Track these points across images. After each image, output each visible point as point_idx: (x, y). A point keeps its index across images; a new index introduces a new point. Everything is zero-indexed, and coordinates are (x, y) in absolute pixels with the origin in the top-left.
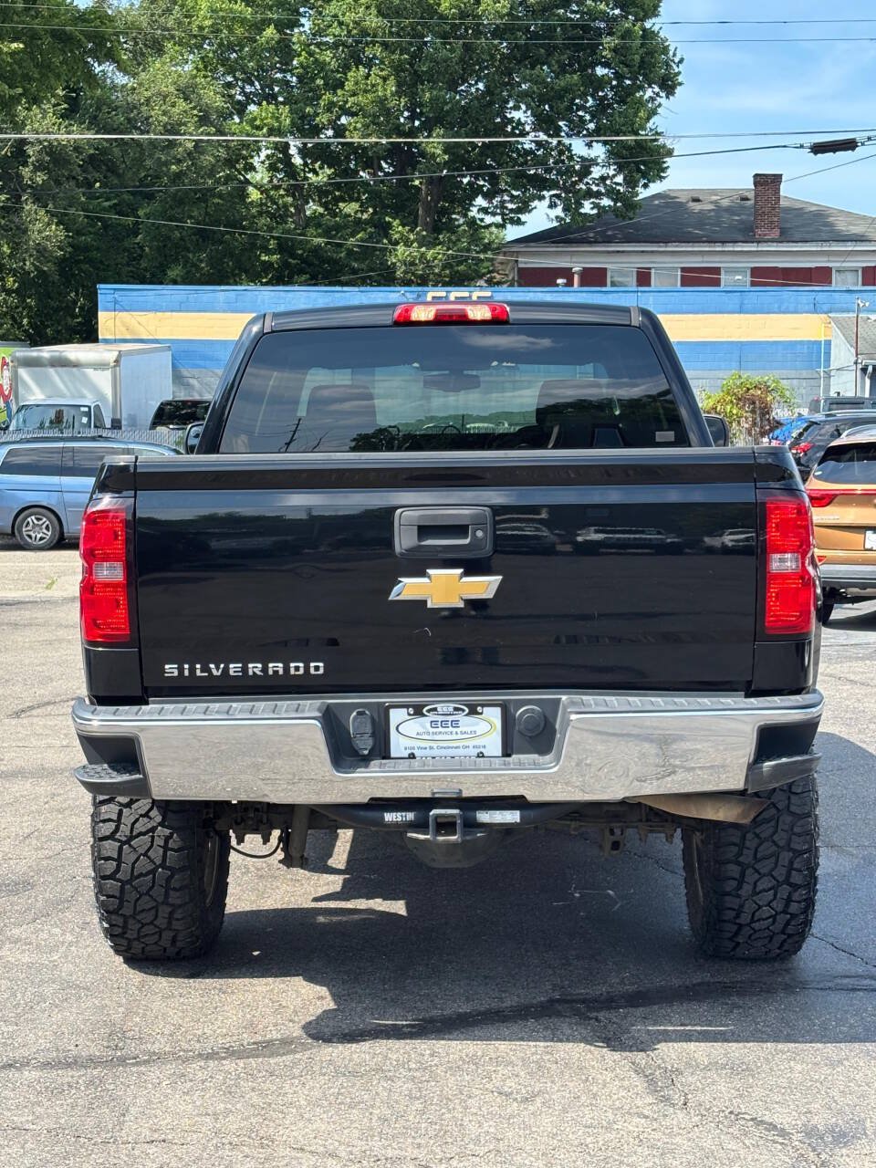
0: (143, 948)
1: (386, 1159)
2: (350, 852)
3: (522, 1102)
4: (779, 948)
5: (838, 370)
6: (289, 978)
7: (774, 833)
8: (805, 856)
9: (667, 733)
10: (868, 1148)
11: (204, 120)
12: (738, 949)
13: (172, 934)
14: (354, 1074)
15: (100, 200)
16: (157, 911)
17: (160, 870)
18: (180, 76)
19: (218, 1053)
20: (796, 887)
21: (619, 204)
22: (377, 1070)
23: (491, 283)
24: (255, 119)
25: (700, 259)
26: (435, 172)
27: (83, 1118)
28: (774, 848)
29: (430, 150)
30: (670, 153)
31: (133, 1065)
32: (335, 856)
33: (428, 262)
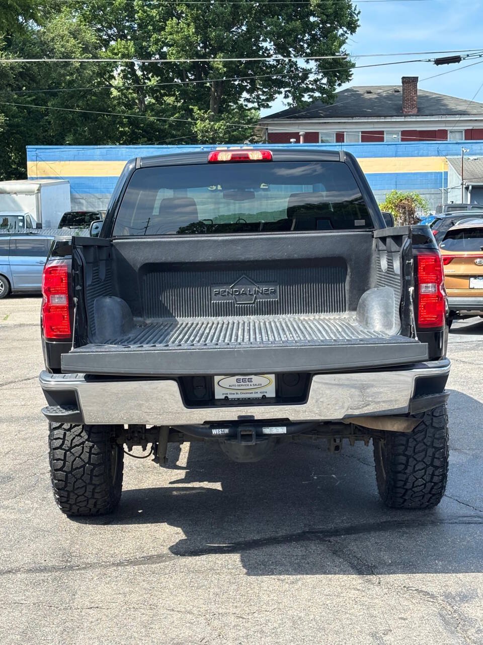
0: (78, 509)
1: (219, 614)
2: (188, 458)
3: (290, 584)
4: (428, 502)
5: (452, 188)
6: (159, 524)
7: (424, 438)
8: (441, 450)
9: (364, 383)
10: (479, 603)
11: (85, 50)
12: (405, 503)
13: (94, 500)
14: (198, 572)
15: (25, 97)
16: (86, 488)
17: (87, 465)
18: (71, 25)
19: (123, 563)
20: (437, 468)
21: (324, 96)
22: (211, 570)
23: (252, 142)
24: (114, 49)
25: (372, 126)
26: (219, 78)
27: (52, 597)
28: (425, 447)
29: (215, 65)
30: (353, 66)
31: (77, 570)
32: (180, 460)
33: (216, 130)
